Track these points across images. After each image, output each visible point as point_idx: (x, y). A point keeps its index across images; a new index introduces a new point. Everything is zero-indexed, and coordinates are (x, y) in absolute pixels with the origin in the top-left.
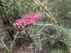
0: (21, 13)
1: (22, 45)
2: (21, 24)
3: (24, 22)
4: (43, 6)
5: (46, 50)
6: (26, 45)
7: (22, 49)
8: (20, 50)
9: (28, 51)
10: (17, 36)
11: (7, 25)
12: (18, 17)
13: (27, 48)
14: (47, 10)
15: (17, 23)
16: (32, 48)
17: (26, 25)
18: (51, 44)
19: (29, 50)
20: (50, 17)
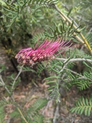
0: (32, 28)
1: (31, 81)
2: (28, 58)
3: (34, 55)
4: (71, 23)
5: (70, 93)
6: (37, 82)
7: (29, 87)
8: (27, 89)
9: (40, 91)
10: (24, 68)
11: (6, 46)
12: (26, 33)
13: (38, 85)
14: (79, 30)
15: (21, 55)
16: (47, 86)
17: (36, 59)
18: (80, 88)
19: (42, 89)
20: (83, 42)
